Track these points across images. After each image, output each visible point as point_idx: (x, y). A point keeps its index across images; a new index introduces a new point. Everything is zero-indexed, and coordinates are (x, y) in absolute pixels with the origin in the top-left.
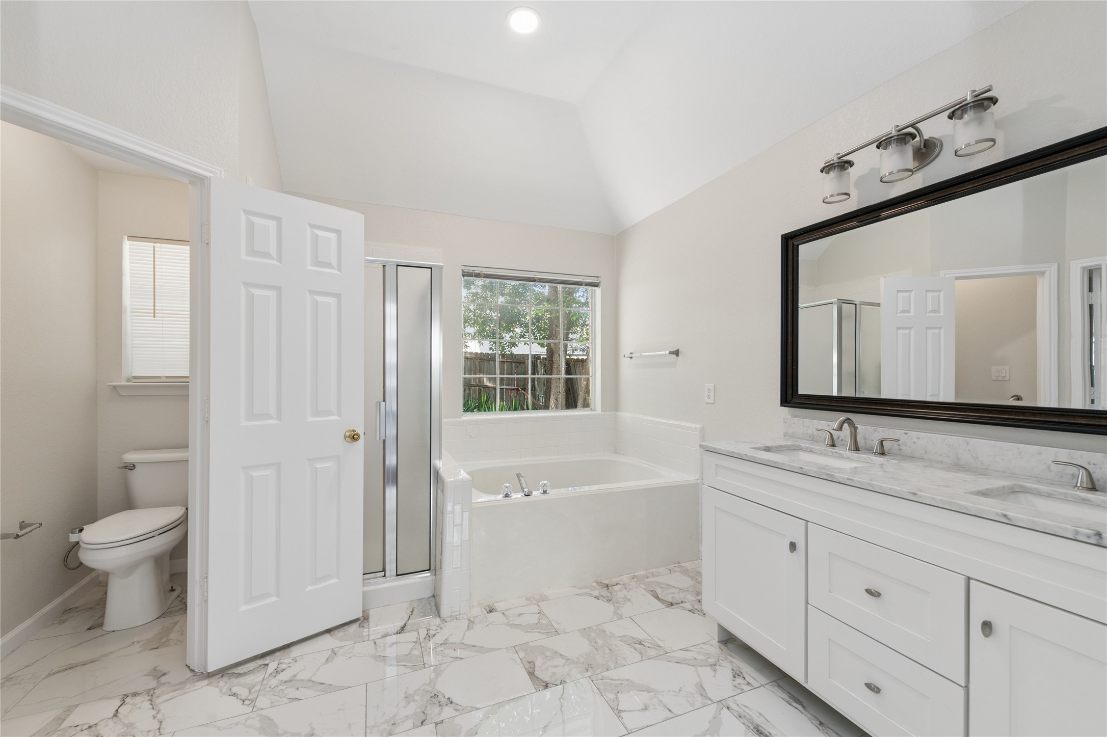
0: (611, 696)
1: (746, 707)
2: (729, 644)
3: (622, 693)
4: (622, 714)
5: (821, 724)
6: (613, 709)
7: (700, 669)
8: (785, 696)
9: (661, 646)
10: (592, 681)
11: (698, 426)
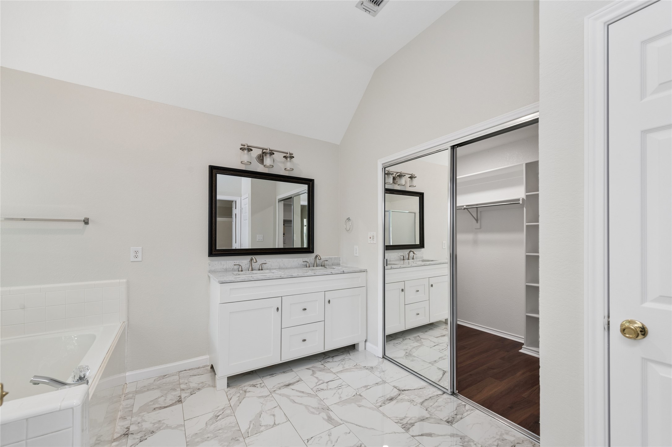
0: (262, 428)
1: (274, 386)
2: (230, 385)
3: (261, 424)
4: (277, 423)
5: (284, 372)
6: (272, 427)
7: (246, 396)
8: (269, 377)
9: (223, 408)
10: (248, 437)
11: (125, 280)
